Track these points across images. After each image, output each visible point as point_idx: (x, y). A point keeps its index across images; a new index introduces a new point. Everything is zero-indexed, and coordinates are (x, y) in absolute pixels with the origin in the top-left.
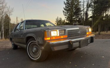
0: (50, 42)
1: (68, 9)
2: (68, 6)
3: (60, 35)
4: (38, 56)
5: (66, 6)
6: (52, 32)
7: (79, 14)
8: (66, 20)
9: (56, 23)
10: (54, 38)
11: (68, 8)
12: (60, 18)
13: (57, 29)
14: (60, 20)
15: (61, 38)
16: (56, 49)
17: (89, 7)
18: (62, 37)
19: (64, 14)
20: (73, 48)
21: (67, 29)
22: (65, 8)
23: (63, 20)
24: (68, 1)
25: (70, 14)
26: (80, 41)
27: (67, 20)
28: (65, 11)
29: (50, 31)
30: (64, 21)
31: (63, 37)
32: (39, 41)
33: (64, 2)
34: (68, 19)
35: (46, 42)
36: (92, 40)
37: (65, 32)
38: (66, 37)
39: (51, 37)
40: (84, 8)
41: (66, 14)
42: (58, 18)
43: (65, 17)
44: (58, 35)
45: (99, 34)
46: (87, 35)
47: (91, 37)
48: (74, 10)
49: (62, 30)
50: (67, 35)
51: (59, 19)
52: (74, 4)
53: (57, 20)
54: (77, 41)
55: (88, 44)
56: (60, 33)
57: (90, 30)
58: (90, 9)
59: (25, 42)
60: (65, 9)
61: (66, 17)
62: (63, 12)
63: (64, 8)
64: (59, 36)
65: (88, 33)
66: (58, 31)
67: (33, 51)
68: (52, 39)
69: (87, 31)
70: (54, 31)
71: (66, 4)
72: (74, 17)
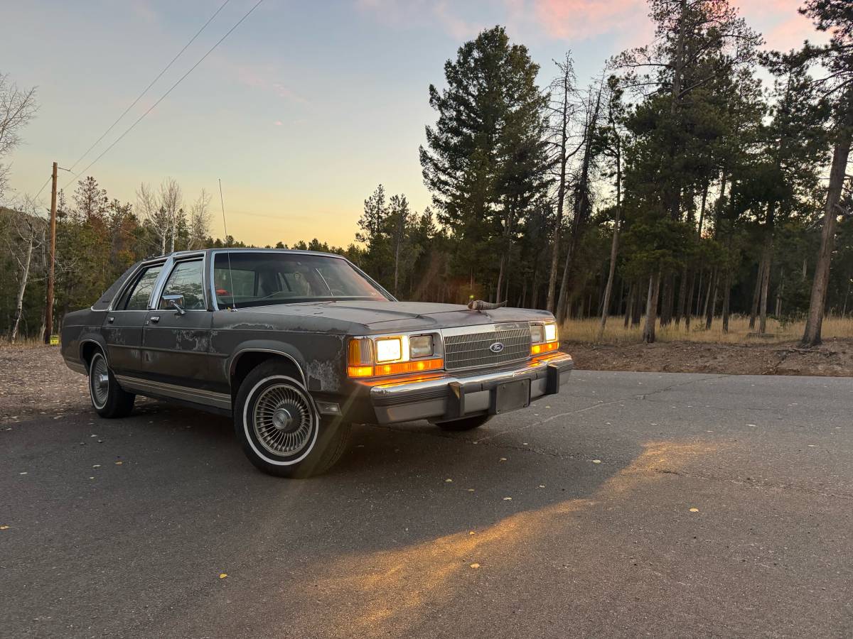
0: (371, 385)
1: (455, 140)
2: (458, 119)
3: (414, 358)
4: (298, 450)
5: (442, 122)
6: (380, 344)
7: (530, 188)
8: (440, 217)
9: (366, 233)
10: (388, 369)
11: (456, 132)
12: (395, 199)
13: (403, 330)
14: (399, 217)
15: (415, 370)
16: (395, 415)
17: (599, 151)
18: (421, 366)
19: (426, 176)
20: (462, 414)
21: (444, 333)
22: (435, 130)
23: (421, 213)
24: (460, 84)
25: (467, 181)
26: (493, 388)
27: (447, 221)
28: (432, 153)
29: (373, 337)
30: (426, 220)
31: (426, 365)
32: (318, 377)
33: (432, 89)
34: (456, 217)
35: (356, 385)
36: (551, 380)
37: (433, 345)
38: (439, 365)
39: (376, 366)
40: (564, 150)
41: (444, 177)
42: (380, 200)
43: (436, 201)
44: (406, 358)
45: (651, 337)
46: (531, 360)
47: (549, 368)
48: (501, 154)
49: (422, 335)
50: (441, 356)
51: (387, 203)
52: (500, 111)
53: (373, 209)
54: (482, 387)
55: (531, 400)
56: (415, 350)
57: (551, 332)
58: (603, 161)
59: (228, 377)
60: (436, 144)
61: (444, 198)
62: (424, 158)
63: (429, 133)
64: (410, 361)
65: (536, 349)
66: (406, 339)
67: (278, 425)
68: (378, 374)
69: (534, 338)
70: (389, 339)
71: (443, 105)
72: (497, 202)
